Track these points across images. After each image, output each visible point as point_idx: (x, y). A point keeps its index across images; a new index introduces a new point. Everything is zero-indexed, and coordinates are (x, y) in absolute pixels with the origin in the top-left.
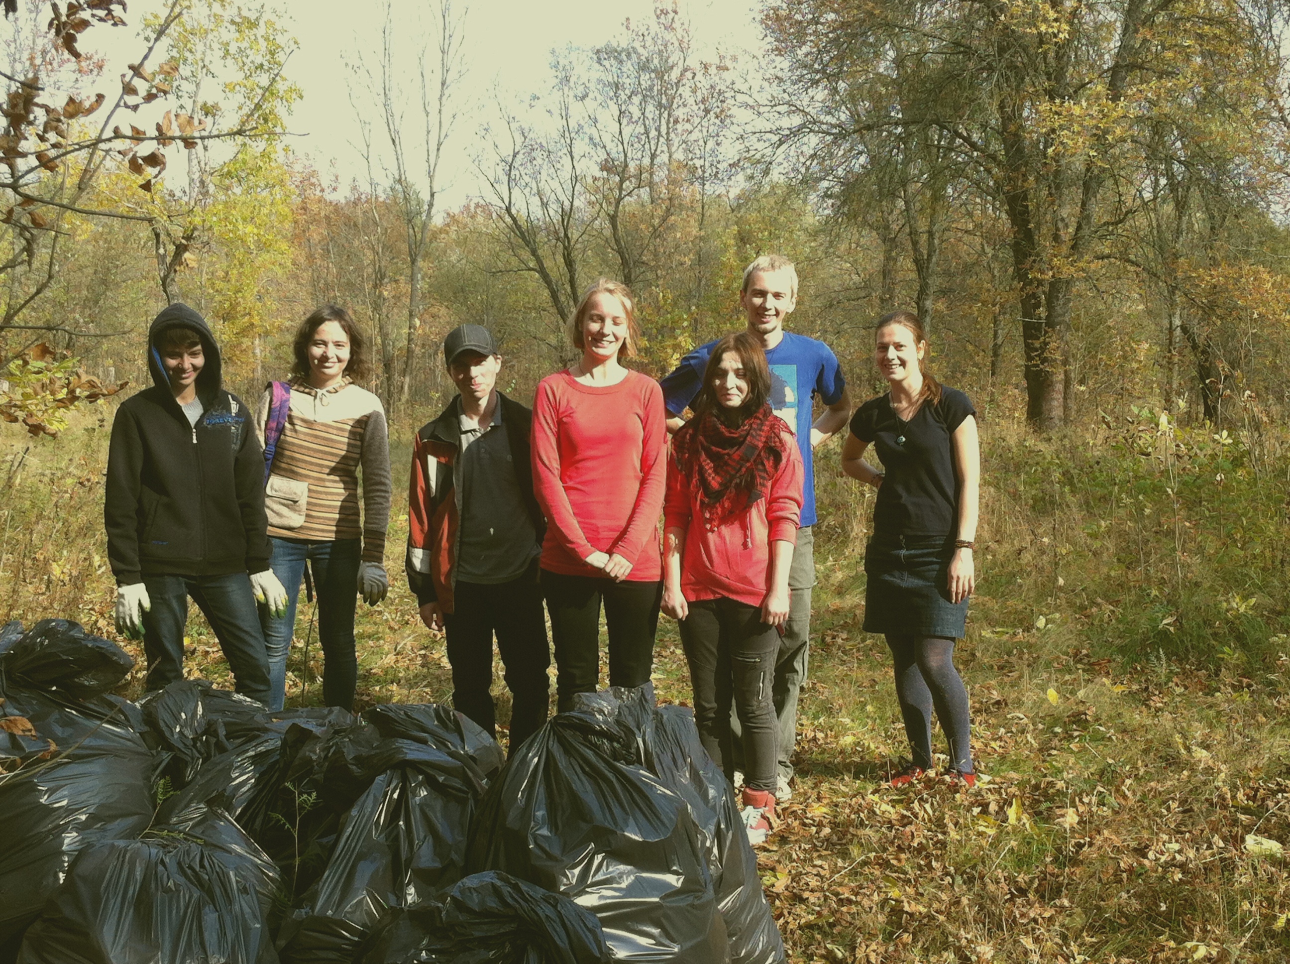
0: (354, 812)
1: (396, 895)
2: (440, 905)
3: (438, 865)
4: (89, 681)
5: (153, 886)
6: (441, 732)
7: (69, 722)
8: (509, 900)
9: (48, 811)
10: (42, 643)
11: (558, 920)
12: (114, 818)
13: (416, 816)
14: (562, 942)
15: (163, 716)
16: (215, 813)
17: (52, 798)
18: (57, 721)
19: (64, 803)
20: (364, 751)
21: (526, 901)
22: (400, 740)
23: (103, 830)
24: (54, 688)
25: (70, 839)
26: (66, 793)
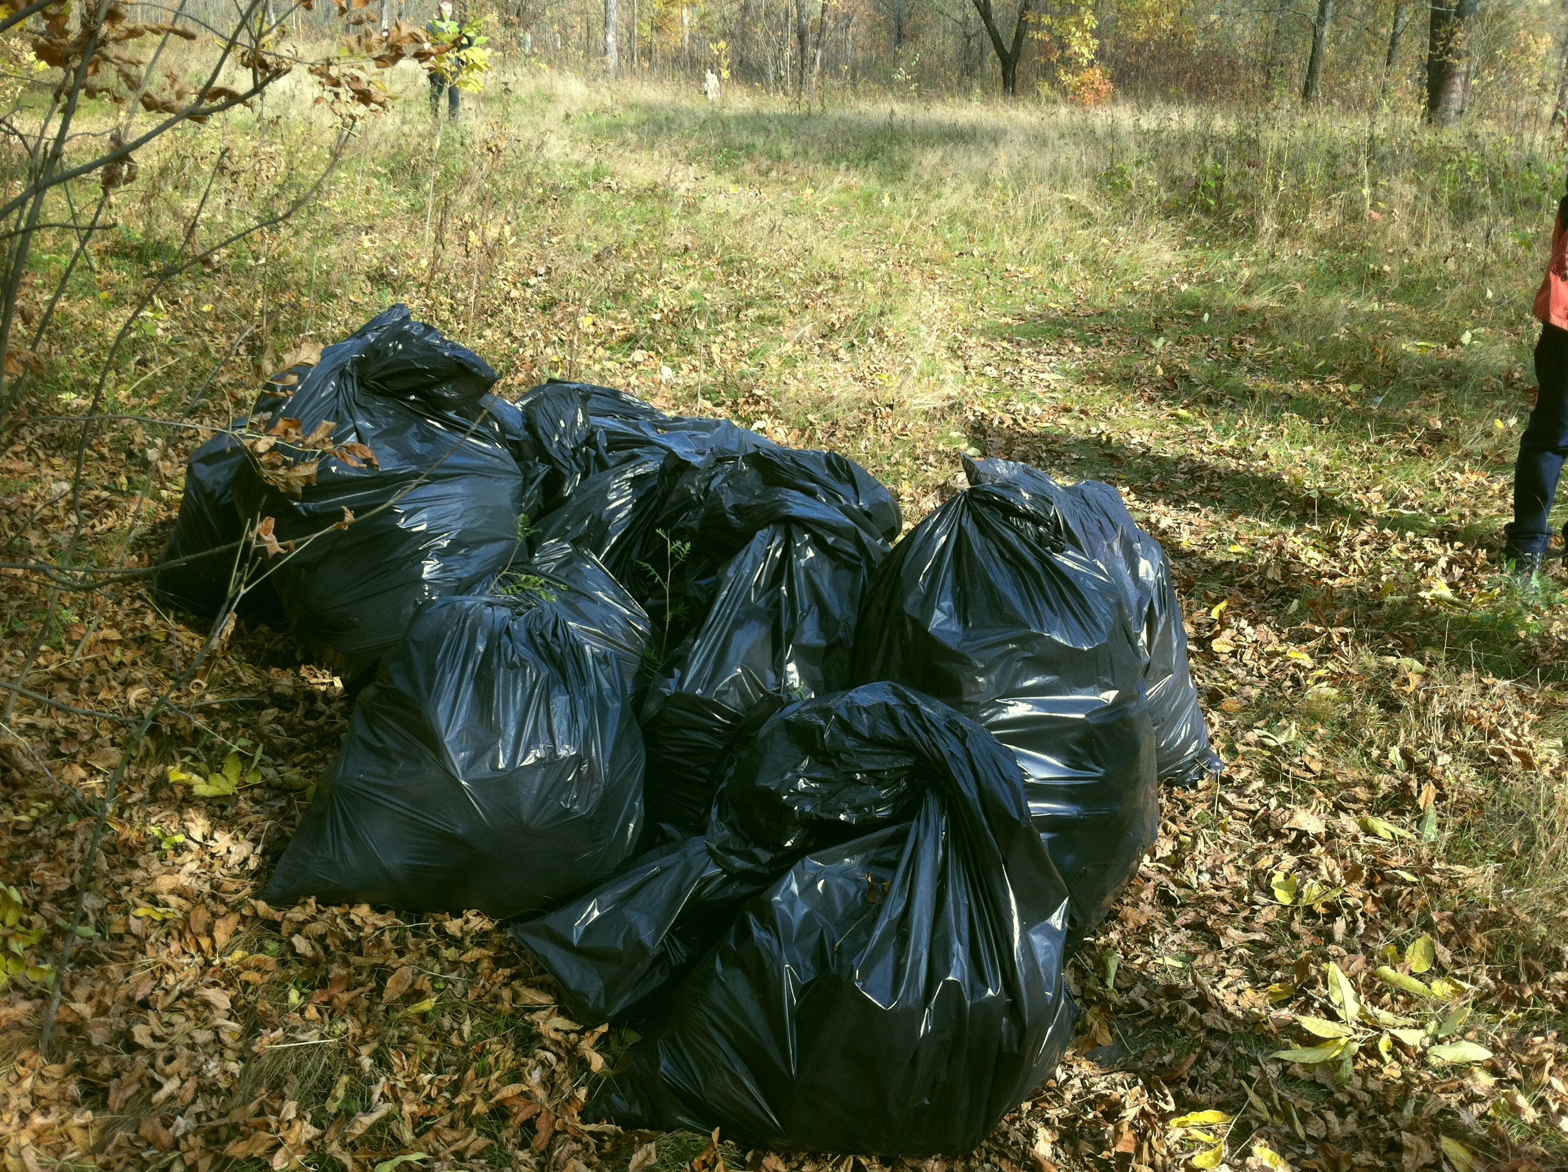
0: (731, 573)
1: (776, 673)
2: (822, 723)
3: (823, 643)
4: (448, 392)
5: (495, 661)
6: (833, 483)
7: (430, 436)
8: (906, 729)
9: (407, 535)
10: (395, 347)
11: (965, 761)
12: (479, 544)
13: (800, 580)
14: (970, 791)
15: (542, 422)
16: (582, 555)
17: (410, 521)
18: (415, 435)
19: (423, 527)
20: (744, 500)
21: (926, 731)
22: (784, 490)
23: (466, 556)
24: (413, 397)
25: (429, 568)
26: (425, 516)
